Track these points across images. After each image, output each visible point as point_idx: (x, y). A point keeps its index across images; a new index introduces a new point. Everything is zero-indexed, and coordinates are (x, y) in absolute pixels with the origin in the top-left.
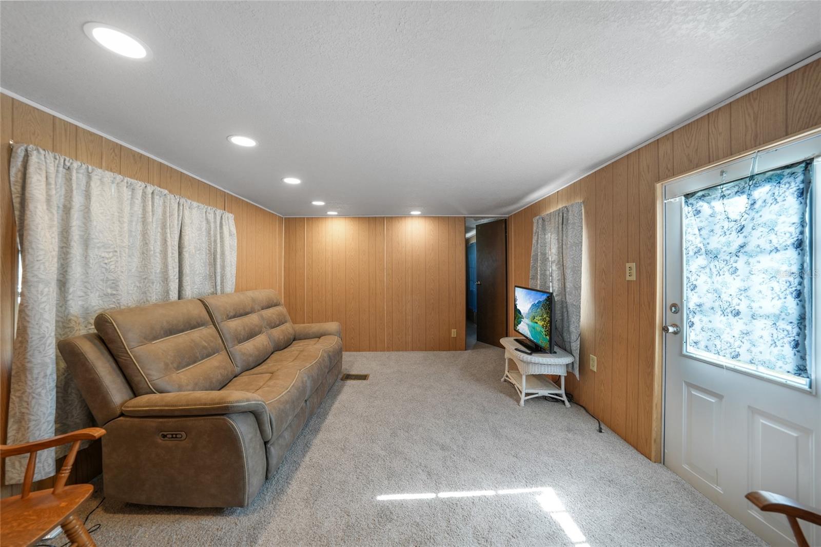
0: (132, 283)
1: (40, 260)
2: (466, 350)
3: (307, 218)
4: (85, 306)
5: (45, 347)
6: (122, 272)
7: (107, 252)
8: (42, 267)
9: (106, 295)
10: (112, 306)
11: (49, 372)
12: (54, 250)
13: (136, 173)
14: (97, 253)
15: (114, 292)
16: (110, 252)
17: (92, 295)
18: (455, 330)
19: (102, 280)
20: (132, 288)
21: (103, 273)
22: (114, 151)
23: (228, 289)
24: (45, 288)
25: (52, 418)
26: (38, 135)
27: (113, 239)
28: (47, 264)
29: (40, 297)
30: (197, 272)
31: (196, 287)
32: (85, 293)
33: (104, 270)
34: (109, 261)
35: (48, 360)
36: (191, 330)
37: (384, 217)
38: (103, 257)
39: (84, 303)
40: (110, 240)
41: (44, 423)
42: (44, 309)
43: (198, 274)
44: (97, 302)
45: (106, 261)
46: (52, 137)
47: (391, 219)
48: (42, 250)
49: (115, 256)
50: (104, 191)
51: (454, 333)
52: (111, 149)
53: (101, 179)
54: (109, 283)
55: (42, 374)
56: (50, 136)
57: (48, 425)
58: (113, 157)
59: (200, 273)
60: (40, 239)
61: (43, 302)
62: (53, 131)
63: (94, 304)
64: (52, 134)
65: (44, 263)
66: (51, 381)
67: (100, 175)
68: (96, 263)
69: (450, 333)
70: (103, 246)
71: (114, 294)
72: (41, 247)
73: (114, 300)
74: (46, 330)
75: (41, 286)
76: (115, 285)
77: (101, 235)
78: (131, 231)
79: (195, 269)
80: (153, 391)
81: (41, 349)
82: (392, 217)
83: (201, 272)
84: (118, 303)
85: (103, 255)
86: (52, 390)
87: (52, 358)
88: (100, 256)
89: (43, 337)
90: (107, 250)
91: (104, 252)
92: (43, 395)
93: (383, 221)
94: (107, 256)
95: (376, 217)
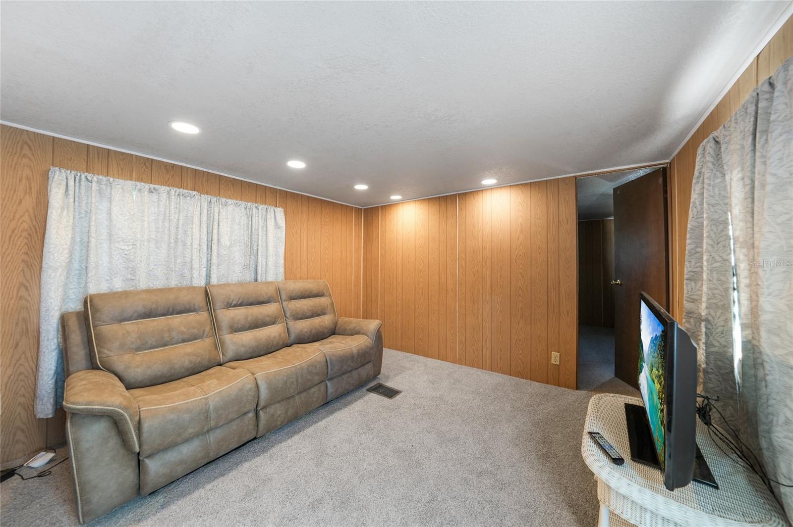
0: (161, 271)
1: (51, 252)
2: (577, 388)
3: (382, 206)
4: (111, 287)
5: (49, 318)
6: (141, 261)
7: (127, 245)
8: (52, 257)
9: (128, 280)
10: (132, 289)
11: (51, 337)
12: (66, 244)
13: (168, 180)
14: (118, 246)
15: (133, 278)
16: (129, 245)
17: (115, 280)
18: (559, 354)
19: (125, 268)
20: (161, 275)
21: (125, 262)
22: (145, 164)
23: (270, 278)
24: (53, 273)
25: (52, 372)
26: (74, 160)
27: (132, 235)
28: (56, 255)
29: (48, 280)
30: (238, 262)
31: (235, 275)
32: (110, 277)
33: (125, 260)
34: (129, 252)
35: (50, 328)
36: (176, 314)
37: (456, 194)
38: (123, 249)
39: (109, 285)
40: (129, 236)
41: (45, 375)
42: (50, 288)
43: (237, 264)
44: (121, 285)
45: (126, 253)
46: (86, 160)
47: (464, 196)
48: (52, 244)
49: (134, 248)
50: (124, 196)
51: (555, 358)
52: (142, 163)
53: (122, 188)
54: (130, 270)
55: (46, 338)
56: (85, 160)
57: (48, 378)
58: (144, 170)
59: (240, 263)
60: (52, 236)
61: (50, 284)
62: (87, 157)
63: (118, 286)
64: (86, 158)
65: (53, 254)
66: (52, 344)
67: (122, 184)
68: (117, 254)
69: (549, 358)
70: (122, 240)
71: (133, 279)
72: (52, 242)
73: (133, 284)
74: (50, 304)
75: (50, 271)
76: (133, 271)
77: (120, 232)
78: (158, 228)
79: (235, 259)
80: (100, 368)
81: (46, 319)
82: (466, 193)
83: (240, 261)
84: (136, 287)
85: (123, 248)
86: (52, 351)
87: (53, 327)
88: (120, 248)
89: (48, 310)
90: (127, 244)
91: (124, 245)
92: (46, 354)
93: (455, 200)
94: (127, 248)
95: (446, 196)
